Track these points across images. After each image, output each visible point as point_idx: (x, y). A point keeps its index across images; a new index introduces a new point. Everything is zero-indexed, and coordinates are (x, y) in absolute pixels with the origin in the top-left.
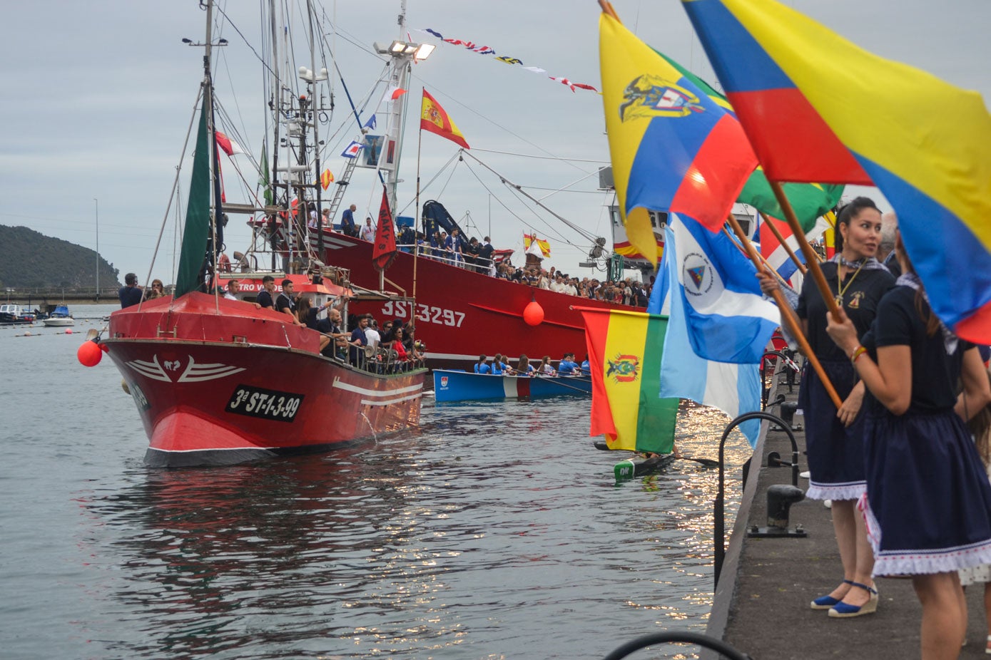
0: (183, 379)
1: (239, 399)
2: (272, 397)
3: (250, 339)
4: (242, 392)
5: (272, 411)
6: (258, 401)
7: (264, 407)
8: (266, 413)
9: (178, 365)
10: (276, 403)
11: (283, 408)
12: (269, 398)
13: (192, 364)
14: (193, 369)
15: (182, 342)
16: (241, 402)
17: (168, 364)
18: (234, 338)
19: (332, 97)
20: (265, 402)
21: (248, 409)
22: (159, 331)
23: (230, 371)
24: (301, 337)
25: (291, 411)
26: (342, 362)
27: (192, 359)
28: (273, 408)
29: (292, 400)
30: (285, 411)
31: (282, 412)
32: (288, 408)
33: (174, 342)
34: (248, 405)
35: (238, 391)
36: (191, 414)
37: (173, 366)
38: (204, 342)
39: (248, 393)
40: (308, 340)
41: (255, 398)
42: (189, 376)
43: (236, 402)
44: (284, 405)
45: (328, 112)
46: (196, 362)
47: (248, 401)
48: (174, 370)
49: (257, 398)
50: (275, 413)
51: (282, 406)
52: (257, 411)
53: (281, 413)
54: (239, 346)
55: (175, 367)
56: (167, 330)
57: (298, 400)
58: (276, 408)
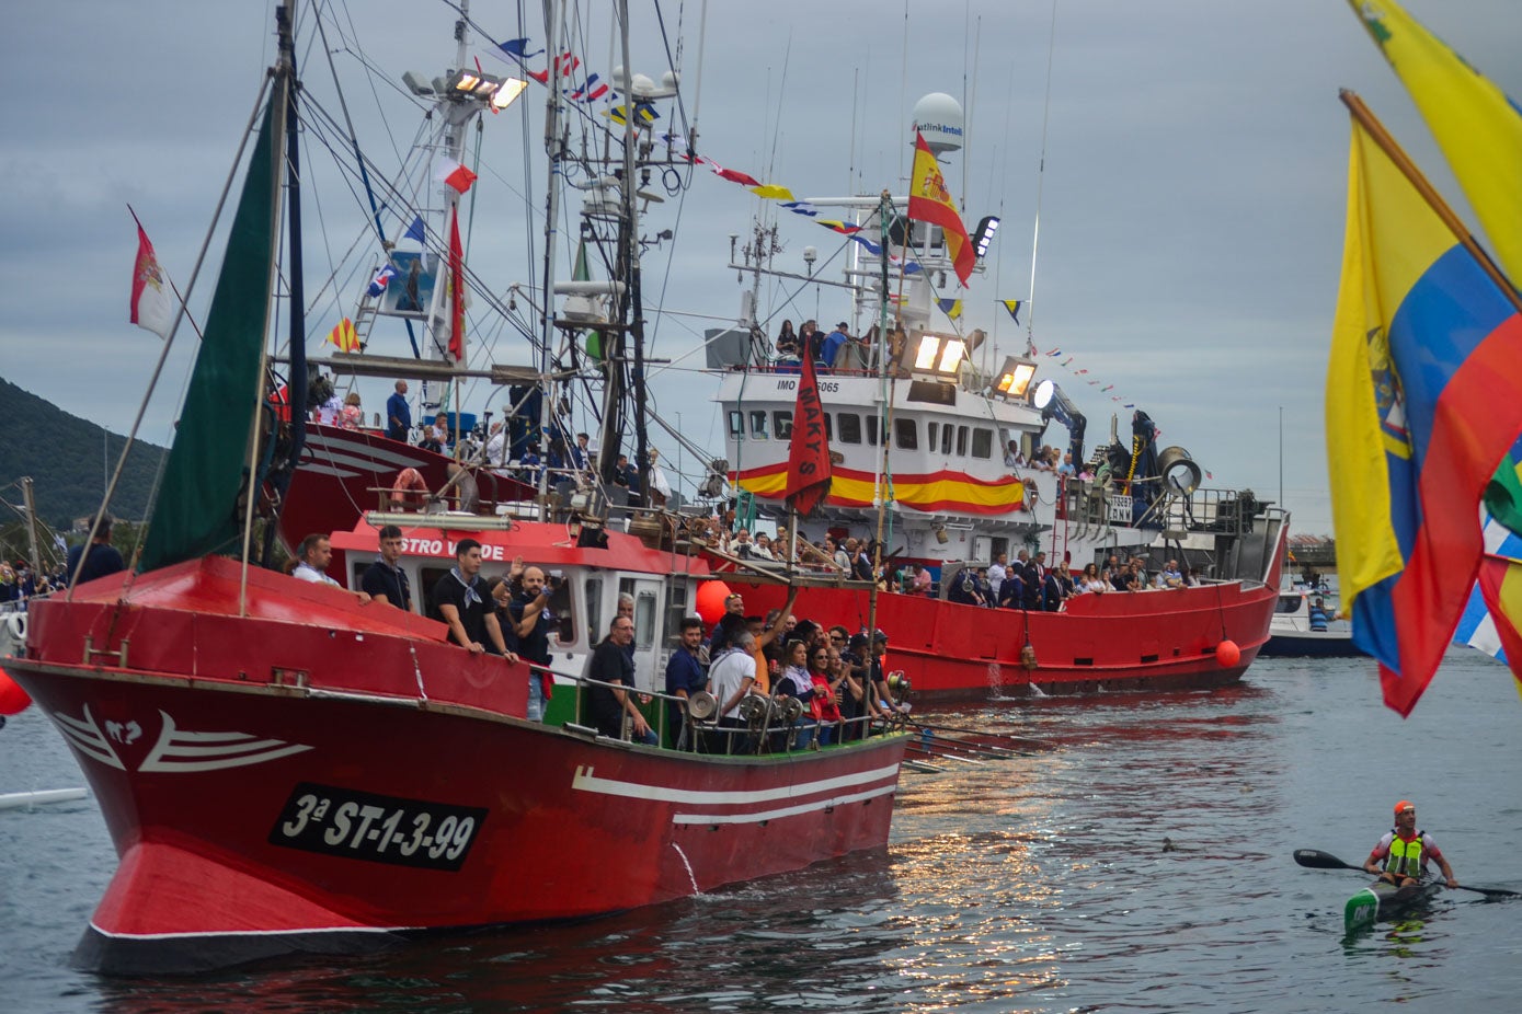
0: (151, 764)
1: (303, 816)
2: (395, 812)
3: (315, 677)
4: (311, 800)
5: (398, 846)
6: (356, 822)
7: (374, 835)
8: (382, 848)
9: (135, 730)
10: (406, 828)
11: (428, 841)
12: (387, 815)
13: (169, 730)
14: (174, 743)
15: (139, 679)
16: (310, 823)
17: (114, 728)
18: (274, 674)
19: (692, 136)
20: (376, 824)
21: (331, 838)
22: (89, 650)
23: (271, 751)
24: (467, 674)
25: (451, 845)
26: (592, 735)
27: (168, 722)
28: (399, 838)
29: (452, 820)
30: (434, 844)
31: (427, 849)
32: (442, 839)
33: (119, 677)
34: (330, 831)
35: (299, 798)
36: (180, 847)
37: (125, 733)
38: (191, 681)
39: (327, 802)
40: (488, 682)
41: (347, 814)
42: (165, 758)
43: (295, 822)
44: (431, 831)
45: (682, 169)
46: (179, 728)
47: (329, 820)
48: (129, 742)
49: (353, 813)
50: (406, 850)
51: (425, 834)
52: (355, 844)
53: (423, 850)
54: (284, 693)
55: (131, 737)
56: (108, 649)
57: (469, 822)
58: (410, 839)
